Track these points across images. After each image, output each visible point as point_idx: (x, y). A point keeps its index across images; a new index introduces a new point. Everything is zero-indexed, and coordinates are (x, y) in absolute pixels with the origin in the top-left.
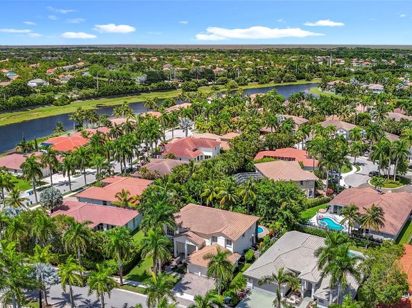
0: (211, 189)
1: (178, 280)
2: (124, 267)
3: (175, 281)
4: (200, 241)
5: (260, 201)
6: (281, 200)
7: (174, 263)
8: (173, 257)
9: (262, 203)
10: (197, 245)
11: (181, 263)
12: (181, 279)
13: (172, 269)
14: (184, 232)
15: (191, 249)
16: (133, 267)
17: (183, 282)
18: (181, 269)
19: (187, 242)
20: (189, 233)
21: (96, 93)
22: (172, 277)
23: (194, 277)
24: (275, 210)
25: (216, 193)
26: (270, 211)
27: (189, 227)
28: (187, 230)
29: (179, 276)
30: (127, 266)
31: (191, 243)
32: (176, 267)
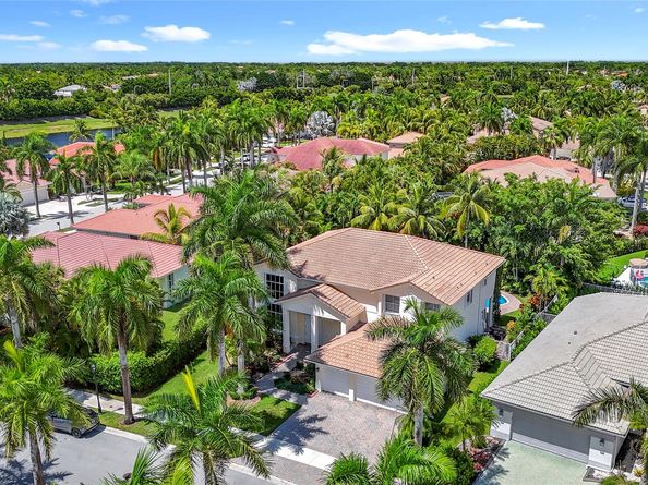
0: (377, 207)
1: (291, 412)
2: (143, 372)
3: (280, 411)
4: (351, 308)
5: (499, 230)
6: (558, 219)
7: (282, 367)
8: (281, 352)
9: (503, 234)
10: (344, 317)
11: (300, 367)
12: (298, 407)
13: (276, 382)
14: (309, 286)
15: (328, 330)
16: (171, 375)
17: (302, 416)
18: (301, 382)
19: (317, 313)
20: (322, 289)
21: (166, 99)
22: (274, 402)
23: (334, 402)
24: (537, 249)
25: (388, 214)
26: (526, 250)
27: (322, 274)
28: (317, 281)
29: (292, 400)
30: (151, 369)
31: (327, 315)
32: (287, 375)
